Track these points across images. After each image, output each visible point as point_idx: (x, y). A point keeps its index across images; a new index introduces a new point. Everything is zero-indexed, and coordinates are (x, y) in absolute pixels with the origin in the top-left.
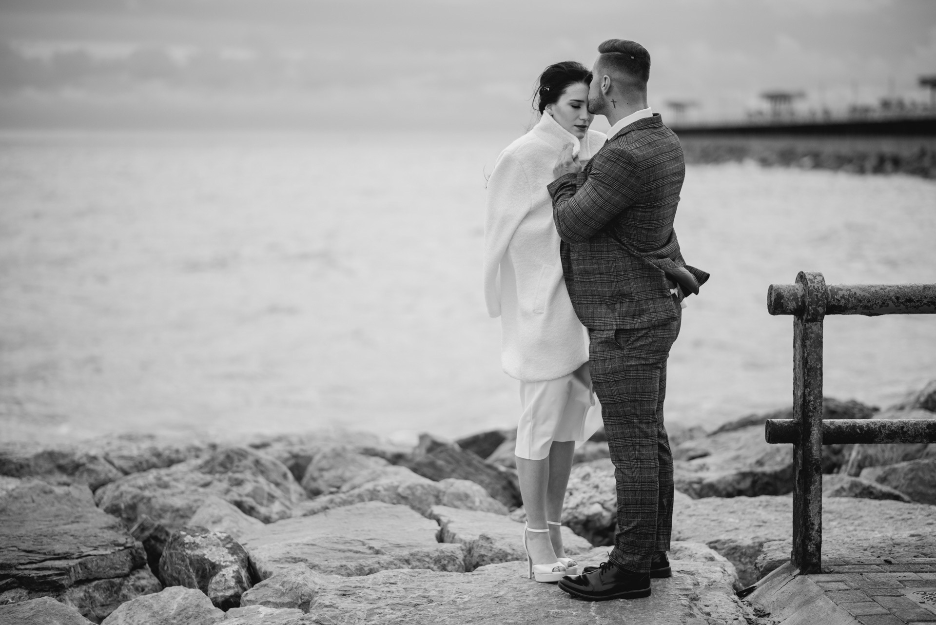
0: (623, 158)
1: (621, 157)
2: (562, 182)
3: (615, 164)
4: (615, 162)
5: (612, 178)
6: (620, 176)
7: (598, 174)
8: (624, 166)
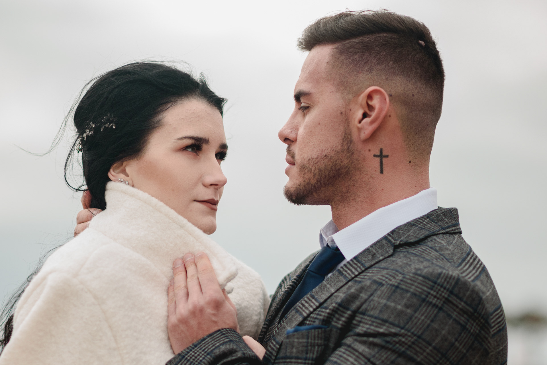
0: (461, 299)
1: (456, 296)
2: (217, 352)
3: (441, 314)
4: (441, 309)
5: (435, 348)
6: (453, 345)
7: (395, 335)
8: (462, 320)
